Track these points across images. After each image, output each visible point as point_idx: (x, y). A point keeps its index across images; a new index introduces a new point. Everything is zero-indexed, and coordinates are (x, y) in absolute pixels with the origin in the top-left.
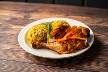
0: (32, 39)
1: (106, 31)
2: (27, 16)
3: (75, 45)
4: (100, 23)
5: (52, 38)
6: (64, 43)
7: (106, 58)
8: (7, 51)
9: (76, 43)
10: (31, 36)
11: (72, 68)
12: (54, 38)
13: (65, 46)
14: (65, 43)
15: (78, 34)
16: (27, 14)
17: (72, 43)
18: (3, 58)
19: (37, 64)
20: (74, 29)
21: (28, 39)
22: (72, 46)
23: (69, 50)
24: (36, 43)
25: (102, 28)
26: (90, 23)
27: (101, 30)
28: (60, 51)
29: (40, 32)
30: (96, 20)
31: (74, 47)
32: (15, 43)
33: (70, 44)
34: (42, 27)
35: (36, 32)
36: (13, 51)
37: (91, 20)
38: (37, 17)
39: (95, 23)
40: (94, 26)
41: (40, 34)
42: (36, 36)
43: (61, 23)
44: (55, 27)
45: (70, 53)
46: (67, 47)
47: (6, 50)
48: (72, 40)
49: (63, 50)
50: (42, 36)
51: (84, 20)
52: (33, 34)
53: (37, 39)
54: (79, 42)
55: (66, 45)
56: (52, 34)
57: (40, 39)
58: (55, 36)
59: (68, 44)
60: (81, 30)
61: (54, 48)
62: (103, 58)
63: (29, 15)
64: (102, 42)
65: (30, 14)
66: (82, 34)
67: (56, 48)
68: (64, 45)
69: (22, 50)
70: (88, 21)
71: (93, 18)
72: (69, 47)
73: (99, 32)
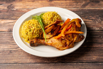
0: (28, 37)
1: (92, 16)
2: (10, 6)
3: (72, 39)
4: (84, 6)
5: (47, 34)
6: (62, 40)
7: (99, 46)
8: (5, 52)
9: (73, 37)
10: (27, 34)
11: (73, 62)
12: (50, 33)
13: (64, 43)
14: (64, 39)
15: (73, 27)
16: (9, 4)
17: (70, 38)
18: (4, 61)
19: (40, 63)
20: (68, 23)
21: (23, 37)
22: (70, 42)
23: (68, 46)
24: (33, 41)
25: (88, 12)
26: (75, 8)
27: (88, 15)
28: (60, 47)
29: (35, 29)
30: (79, 3)
31: (72, 42)
32: (10, 41)
33: (68, 39)
34: (36, 24)
35: (31, 30)
36: (11, 52)
37: (75, 4)
38: (21, 6)
39: (80, 7)
40: (80, 11)
41: (36, 32)
42: (32, 34)
43: (52, 16)
44: (47, 20)
45: (69, 48)
46: (66, 43)
47: (3, 51)
48: (69, 35)
49: (63, 46)
50: (37, 33)
51: (68, 4)
52: (29, 32)
53: (34, 37)
54: (76, 36)
55: (65, 41)
56: (48, 31)
57: (36, 36)
58: (51, 31)
59: (66, 39)
60: (74, 23)
61: (53, 45)
62: (98, 46)
63: (12, 5)
64: (92, 29)
65: (12, 3)
66: (76, 26)
67: (55, 45)
68: (63, 41)
69: (20, 49)
70: (73, 6)
71: (76, 1)
72: (68, 43)
73: (86, 17)
